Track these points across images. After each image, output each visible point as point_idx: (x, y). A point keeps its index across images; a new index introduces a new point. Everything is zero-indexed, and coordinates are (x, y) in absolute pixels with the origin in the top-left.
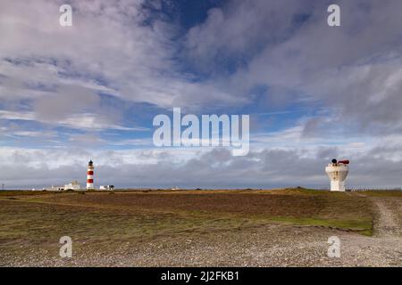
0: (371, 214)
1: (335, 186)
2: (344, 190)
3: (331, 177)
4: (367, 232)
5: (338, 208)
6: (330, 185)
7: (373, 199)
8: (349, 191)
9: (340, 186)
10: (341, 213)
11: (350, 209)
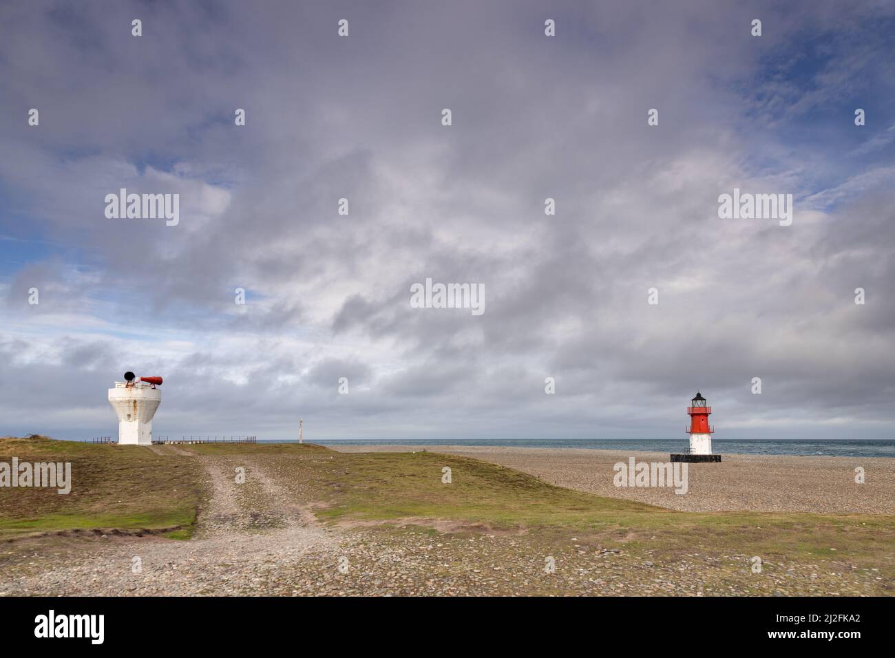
0: (197, 492)
1: (130, 434)
2: (148, 442)
3: (121, 413)
4: (183, 532)
5: (128, 484)
6: (117, 432)
7: (204, 460)
8: (161, 443)
9: (141, 433)
10: (134, 494)
11: (153, 485)
